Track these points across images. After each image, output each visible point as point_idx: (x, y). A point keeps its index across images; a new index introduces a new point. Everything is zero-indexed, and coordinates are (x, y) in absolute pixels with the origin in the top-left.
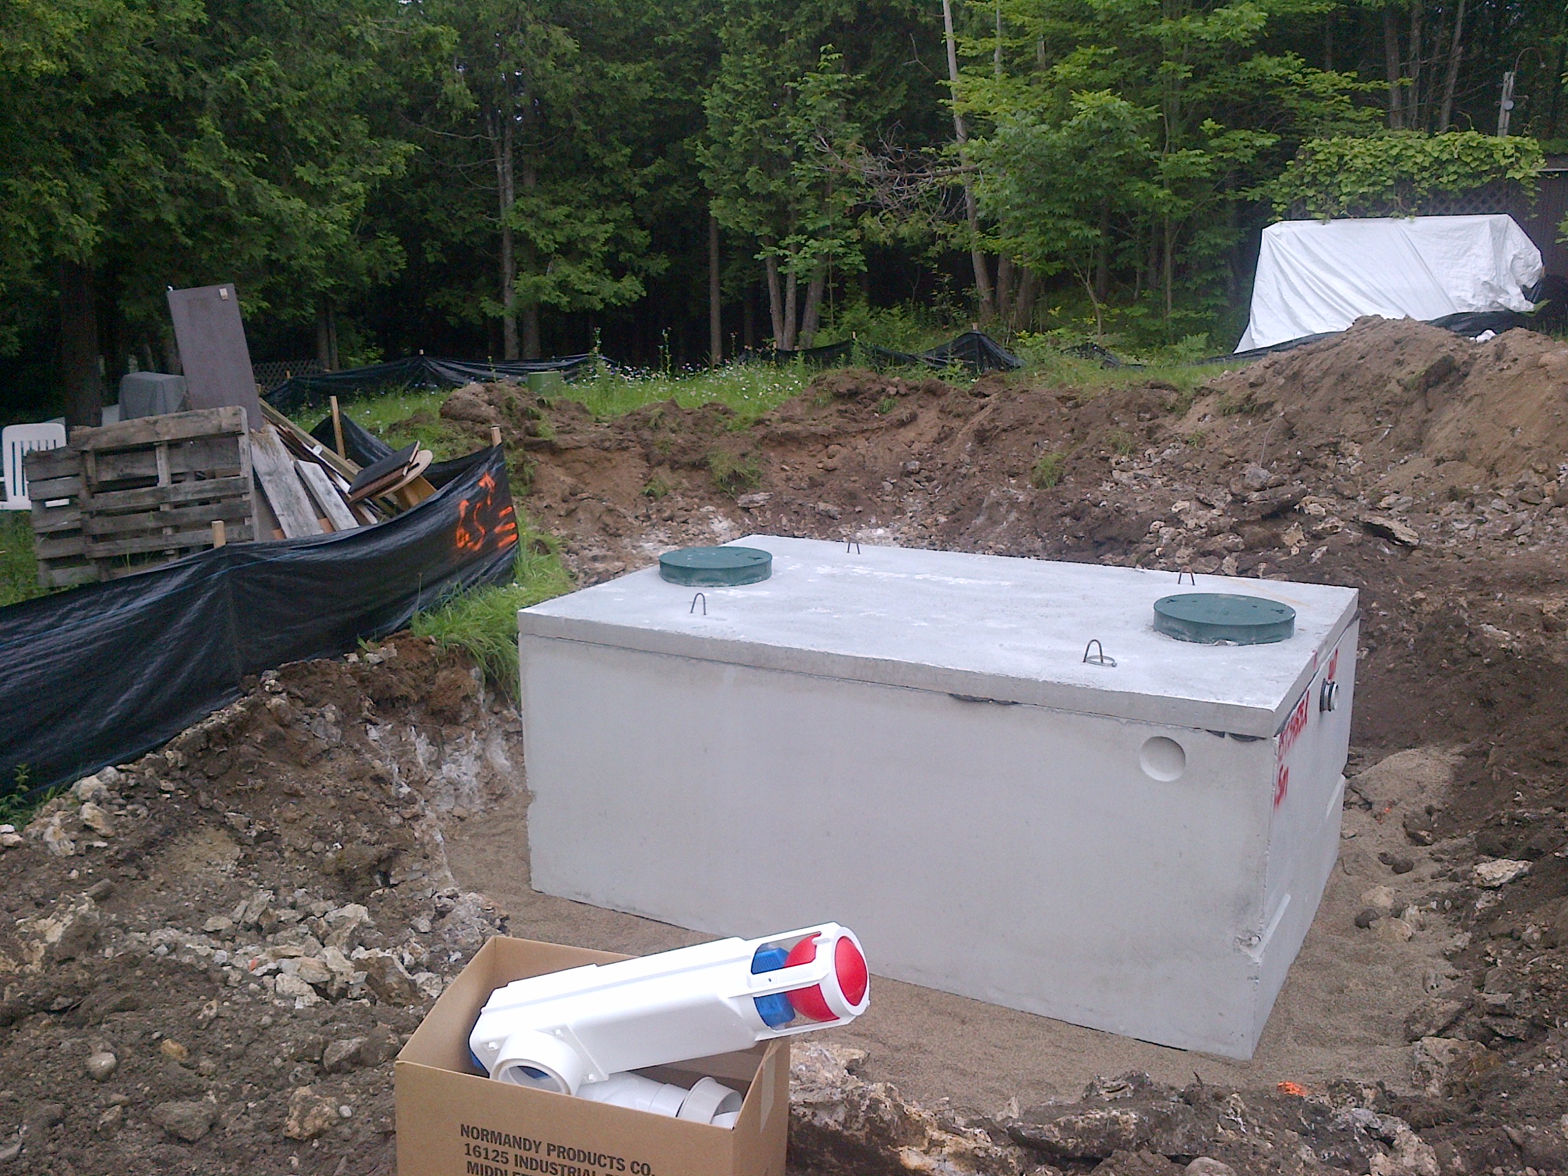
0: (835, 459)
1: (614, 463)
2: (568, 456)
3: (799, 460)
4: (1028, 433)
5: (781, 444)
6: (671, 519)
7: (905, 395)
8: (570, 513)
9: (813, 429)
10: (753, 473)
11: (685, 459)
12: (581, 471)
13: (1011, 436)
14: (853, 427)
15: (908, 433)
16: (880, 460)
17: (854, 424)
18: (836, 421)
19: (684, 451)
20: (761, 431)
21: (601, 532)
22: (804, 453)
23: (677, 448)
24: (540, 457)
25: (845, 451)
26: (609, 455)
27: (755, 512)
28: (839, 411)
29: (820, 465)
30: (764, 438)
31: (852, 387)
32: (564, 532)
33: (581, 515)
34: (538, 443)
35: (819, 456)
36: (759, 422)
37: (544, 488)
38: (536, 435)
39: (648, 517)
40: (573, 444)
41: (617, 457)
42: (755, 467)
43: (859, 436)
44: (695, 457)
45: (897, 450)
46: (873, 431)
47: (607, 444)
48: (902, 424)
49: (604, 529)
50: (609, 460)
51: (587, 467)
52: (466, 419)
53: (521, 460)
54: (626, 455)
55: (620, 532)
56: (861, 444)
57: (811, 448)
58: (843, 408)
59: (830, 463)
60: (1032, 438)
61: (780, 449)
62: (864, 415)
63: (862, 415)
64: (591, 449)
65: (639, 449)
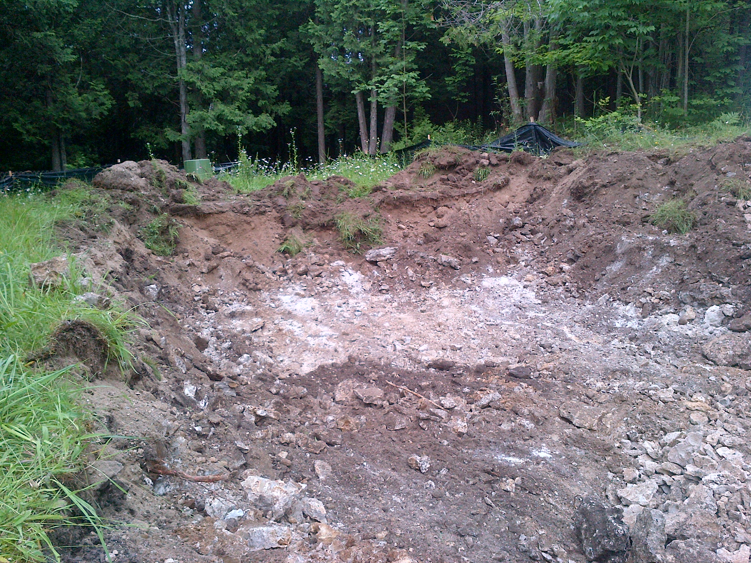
0: (444, 218)
1: (253, 225)
2: (211, 220)
3: (414, 220)
5: (396, 207)
6: (306, 273)
7: (497, 165)
8: (212, 270)
9: (423, 194)
10: (375, 231)
11: (315, 221)
12: (223, 232)
14: (455, 192)
15: (504, 196)
16: (482, 218)
17: (456, 189)
18: (440, 188)
19: (314, 214)
20: (378, 197)
21: (241, 287)
22: (416, 214)
23: (307, 212)
24: (186, 222)
25: (451, 212)
26: (248, 219)
27: (382, 264)
28: (442, 180)
29: (432, 224)
30: (382, 202)
31: (451, 160)
32: (205, 288)
33: (222, 271)
34: (184, 208)
35: (429, 216)
36: (377, 189)
37: (189, 248)
38: (182, 201)
39: (285, 272)
40: (214, 209)
41: (256, 220)
42: (376, 226)
43: (461, 199)
44: (324, 219)
45: (495, 209)
46: (473, 195)
47: (246, 209)
48: (498, 188)
49: (244, 284)
50: (249, 223)
51: (228, 230)
52: (116, 188)
53: (166, 223)
54: (263, 218)
55: (259, 286)
56: (463, 205)
57: (422, 210)
58: (445, 177)
59: (441, 222)
60: (631, 192)
61: (396, 211)
62: (463, 182)
63: (461, 183)
64: (232, 214)
65: (274, 213)
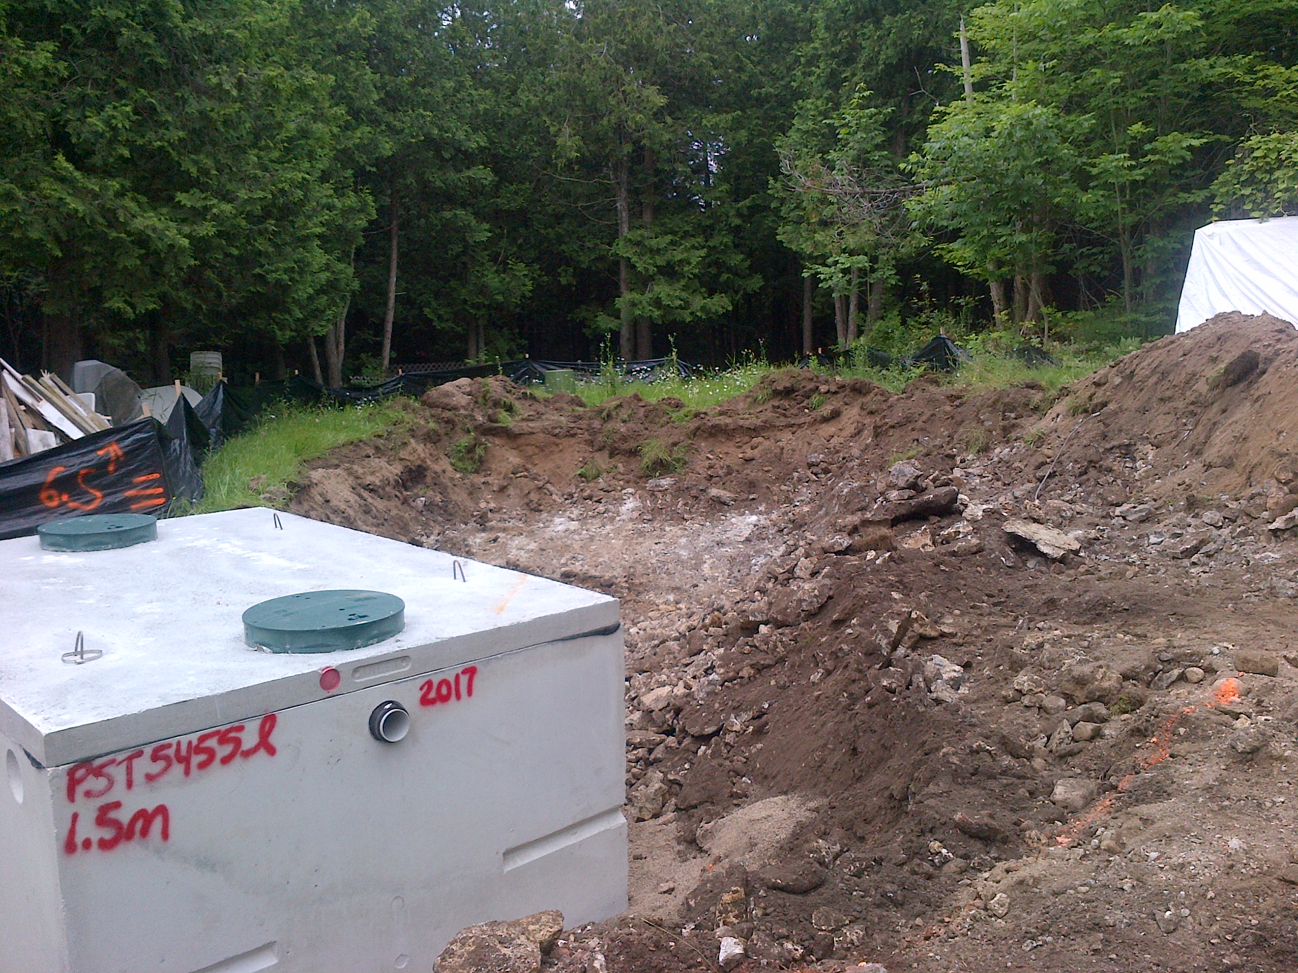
0: (756, 450)
1: (561, 447)
2: (521, 441)
3: (726, 450)
4: (913, 430)
5: (712, 435)
6: (590, 498)
7: (835, 393)
8: (503, 489)
9: (741, 422)
10: (678, 460)
11: (625, 446)
12: (530, 453)
13: (897, 433)
14: (782, 421)
15: (829, 429)
16: (798, 452)
17: (782, 419)
18: (769, 415)
19: (624, 439)
20: (696, 423)
21: (525, 506)
22: (731, 444)
23: (618, 436)
24: (497, 441)
25: (767, 443)
26: (557, 441)
27: (660, 495)
28: (774, 407)
29: (741, 456)
30: (698, 429)
31: (788, 385)
32: (492, 505)
33: (511, 491)
34: (496, 428)
35: (745, 447)
36: (697, 415)
37: (493, 467)
38: (496, 421)
39: (571, 496)
40: (527, 430)
41: (565, 442)
42: (680, 455)
43: (787, 430)
44: (632, 444)
45: (815, 443)
46: (800, 426)
47: (557, 431)
48: (825, 420)
49: (527, 504)
50: (557, 445)
51: (537, 451)
52: (438, 407)
53: (473, 442)
54: (573, 441)
55: (541, 508)
56: (786, 437)
57: (738, 440)
58: (776, 404)
59: (749, 453)
61: (711, 440)
62: (794, 411)
63: (792, 411)
64: (542, 435)
65: (586, 436)
